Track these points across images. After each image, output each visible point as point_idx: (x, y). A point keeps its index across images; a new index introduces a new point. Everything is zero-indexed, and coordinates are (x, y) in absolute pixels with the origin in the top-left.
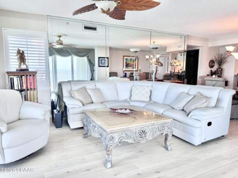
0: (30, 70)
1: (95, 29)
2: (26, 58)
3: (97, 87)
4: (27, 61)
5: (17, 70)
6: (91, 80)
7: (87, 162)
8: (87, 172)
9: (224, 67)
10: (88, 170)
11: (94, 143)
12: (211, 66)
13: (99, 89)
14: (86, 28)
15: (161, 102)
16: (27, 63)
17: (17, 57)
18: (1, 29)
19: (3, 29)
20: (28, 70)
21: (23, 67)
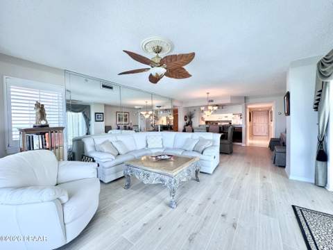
0: (51, 126)
1: (111, 88)
2: (46, 112)
3: (119, 139)
4: (47, 116)
5: (34, 126)
6: (87, 134)
7: (151, 210)
8: (161, 218)
9: (192, 120)
10: (161, 216)
11: (141, 191)
12: (186, 120)
13: (120, 141)
14: (104, 86)
15: (171, 146)
16: (47, 119)
17: (35, 112)
18: (2, 77)
19: (5, 77)
20: (48, 126)
21: (43, 123)
